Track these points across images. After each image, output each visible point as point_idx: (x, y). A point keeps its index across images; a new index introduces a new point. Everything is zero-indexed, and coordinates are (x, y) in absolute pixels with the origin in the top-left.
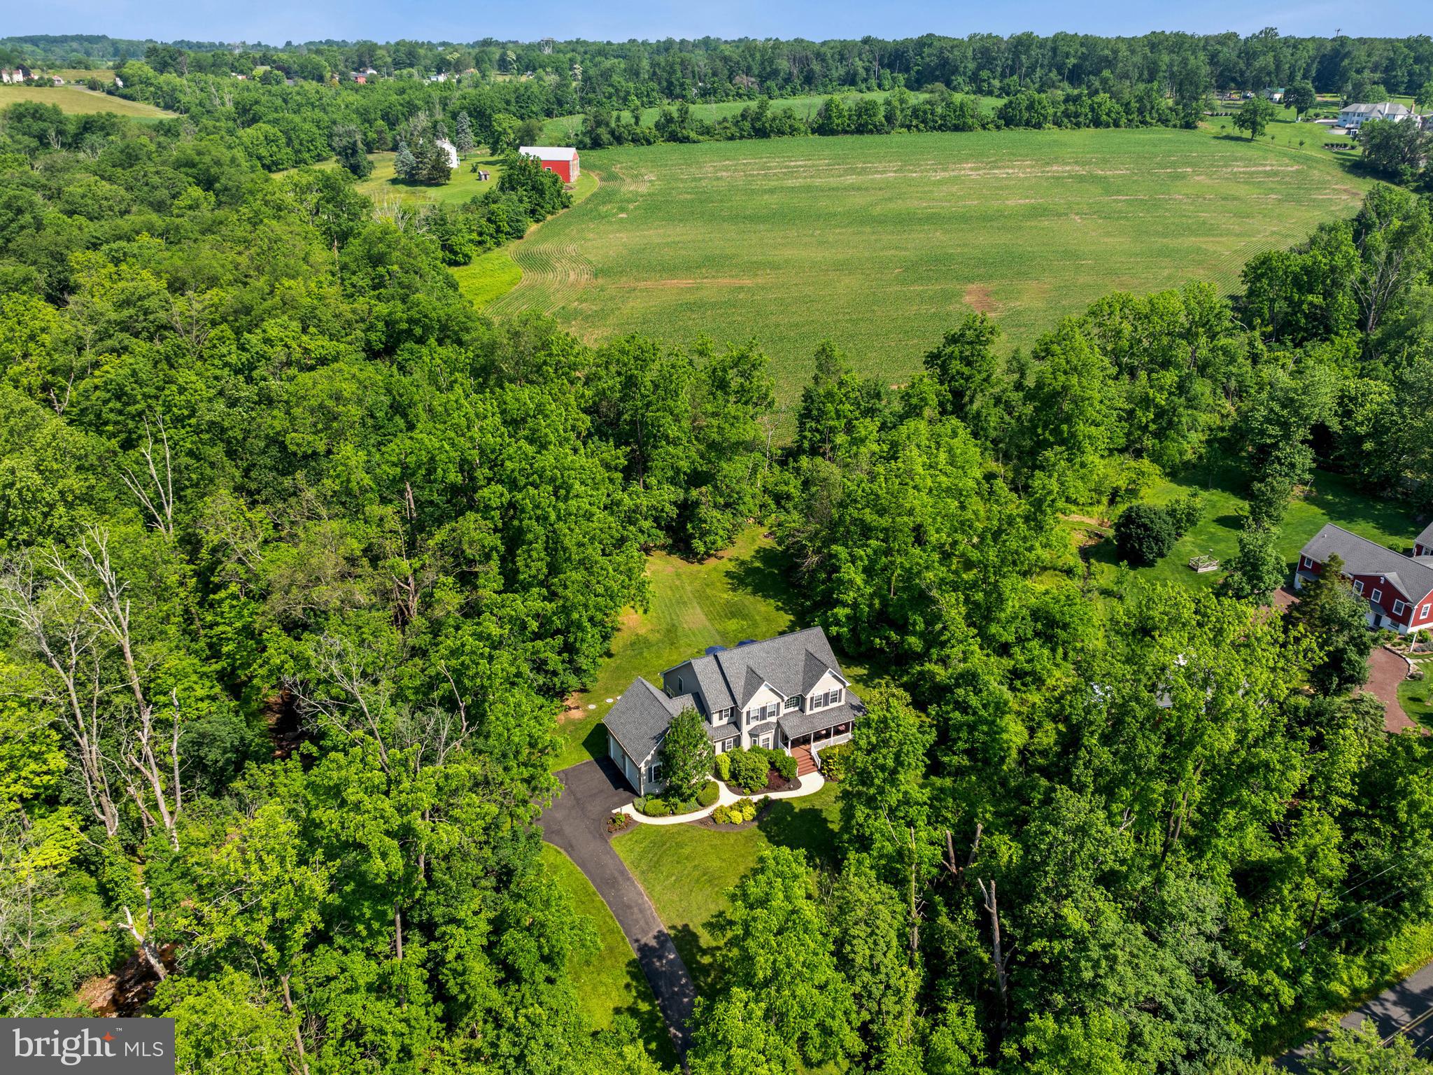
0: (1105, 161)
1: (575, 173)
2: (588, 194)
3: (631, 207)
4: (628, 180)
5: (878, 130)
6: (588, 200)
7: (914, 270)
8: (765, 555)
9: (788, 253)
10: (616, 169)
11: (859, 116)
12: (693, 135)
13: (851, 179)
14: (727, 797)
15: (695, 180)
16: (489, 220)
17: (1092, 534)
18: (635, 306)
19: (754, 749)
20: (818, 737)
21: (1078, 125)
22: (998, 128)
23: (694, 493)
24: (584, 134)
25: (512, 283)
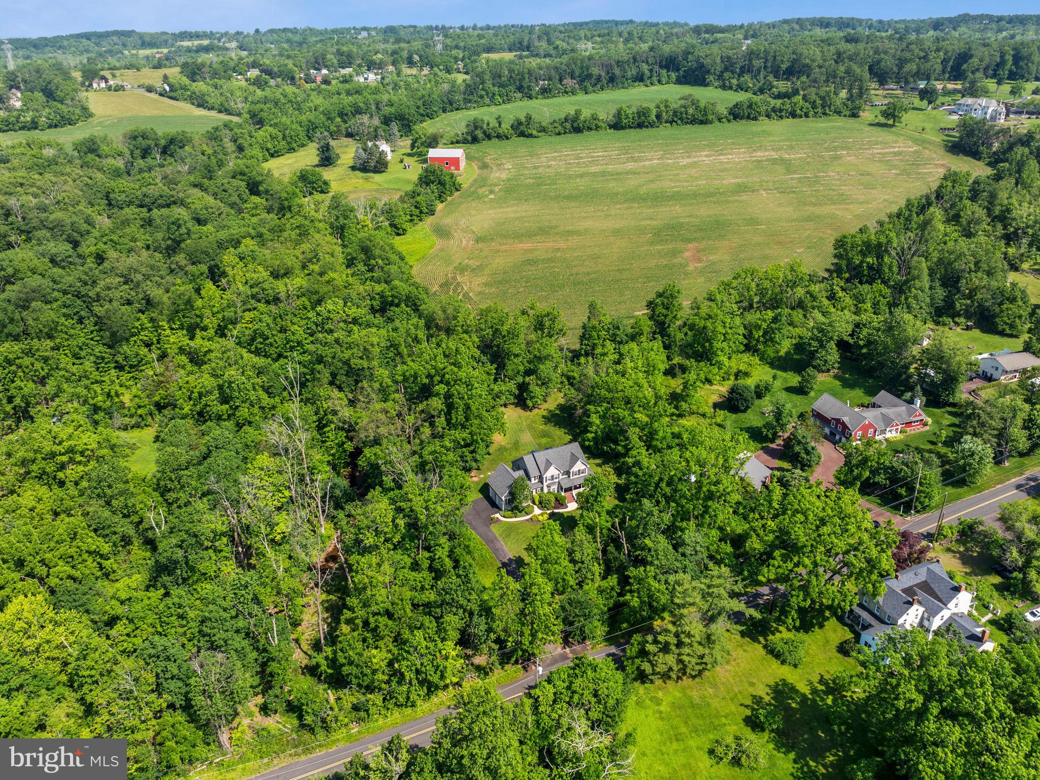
0: (792, 147)
1: (463, 164)
2: (471, 180)
3: (497, 189)
4: (495, 168)
5: (651, 125)
6: (472, 185)
7: (659, 235)
8: (561, 407)
9: (588, 224)
10: (487, 160)
11: (639, 117)
12: (534, 132)
13: (630, 166)
14: (537, 511)
15: (536, 168)
16: (416, 207)
17: (721, 396)
18: (499, 263)
19: (549, 492)
20: (576, 488)
21: (781, 117)
22: (729, 121)
23: (527, 379)
24: (467, 133)
25: (431, 248)
